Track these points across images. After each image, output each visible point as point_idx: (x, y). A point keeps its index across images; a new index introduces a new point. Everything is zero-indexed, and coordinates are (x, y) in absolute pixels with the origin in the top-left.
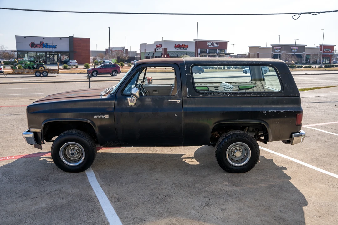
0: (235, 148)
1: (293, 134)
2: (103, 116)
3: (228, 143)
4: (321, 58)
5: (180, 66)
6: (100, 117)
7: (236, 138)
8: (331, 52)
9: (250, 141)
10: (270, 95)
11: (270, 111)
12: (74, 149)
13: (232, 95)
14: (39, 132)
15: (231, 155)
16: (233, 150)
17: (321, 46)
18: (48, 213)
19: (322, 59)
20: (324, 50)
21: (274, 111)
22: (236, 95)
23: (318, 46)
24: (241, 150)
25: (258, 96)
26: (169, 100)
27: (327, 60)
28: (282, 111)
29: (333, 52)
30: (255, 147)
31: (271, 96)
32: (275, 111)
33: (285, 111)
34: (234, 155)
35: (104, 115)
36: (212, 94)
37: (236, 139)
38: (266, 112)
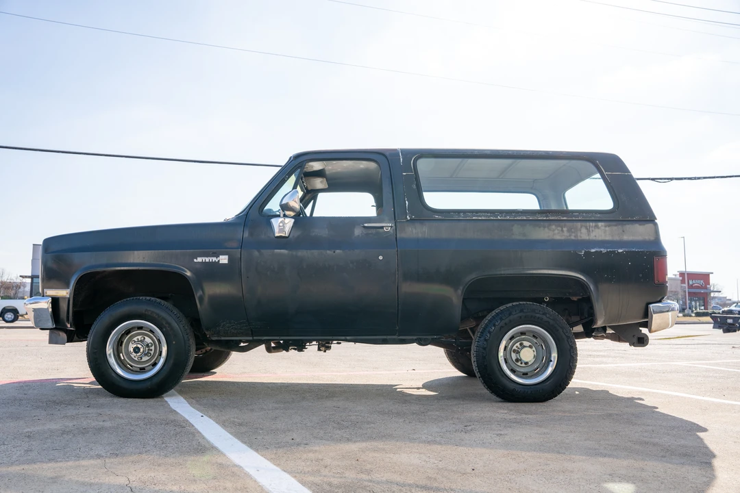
0: (518, 344)
1: (651, 306)
2: (214, 259)
3: (502, 327)
4: (686, 300)
5: (389, 158)
6: (207, 260)
7: (520, 314)
8: (706, 288)
9: (551, 322)
10: (590, 217)
11: (593, 250)
12: (141, 341)
13: (505, 216)
14: (64, 298)
15: (509, 361)
16: (514, 348)
17: (682, 274)
18: (65, 436)
19: (688, 302)
20: (691, 282)
21: (602, 250)
22: (515, 216)
23: (675, 275)
24: (534, 349)
25: (565, 218)
26: (366, 225)
27: (698, 304)
28: (620, 251)
29: (708, 286)
30: (564, 336)
31: (593, 218)
32: (604, 250)
33: (626, 249)
34: (517, 360)
35: (217, 257)
36: (462, 214)
37: (521, 317)
38: (583, 252)
